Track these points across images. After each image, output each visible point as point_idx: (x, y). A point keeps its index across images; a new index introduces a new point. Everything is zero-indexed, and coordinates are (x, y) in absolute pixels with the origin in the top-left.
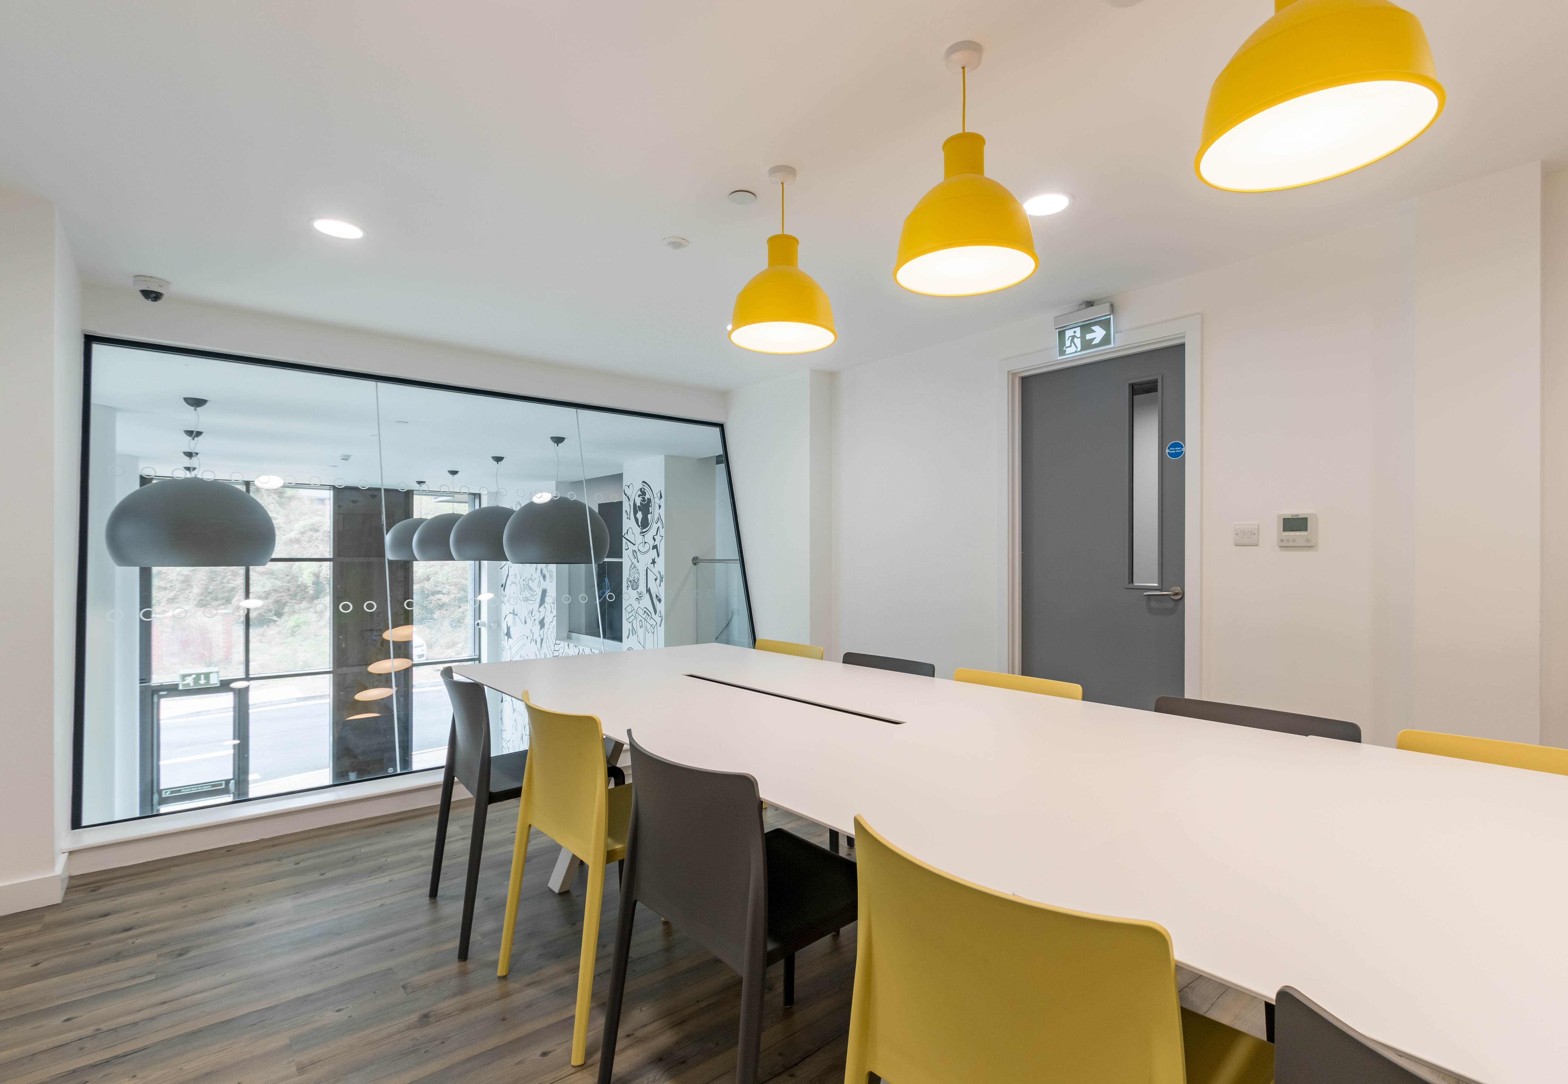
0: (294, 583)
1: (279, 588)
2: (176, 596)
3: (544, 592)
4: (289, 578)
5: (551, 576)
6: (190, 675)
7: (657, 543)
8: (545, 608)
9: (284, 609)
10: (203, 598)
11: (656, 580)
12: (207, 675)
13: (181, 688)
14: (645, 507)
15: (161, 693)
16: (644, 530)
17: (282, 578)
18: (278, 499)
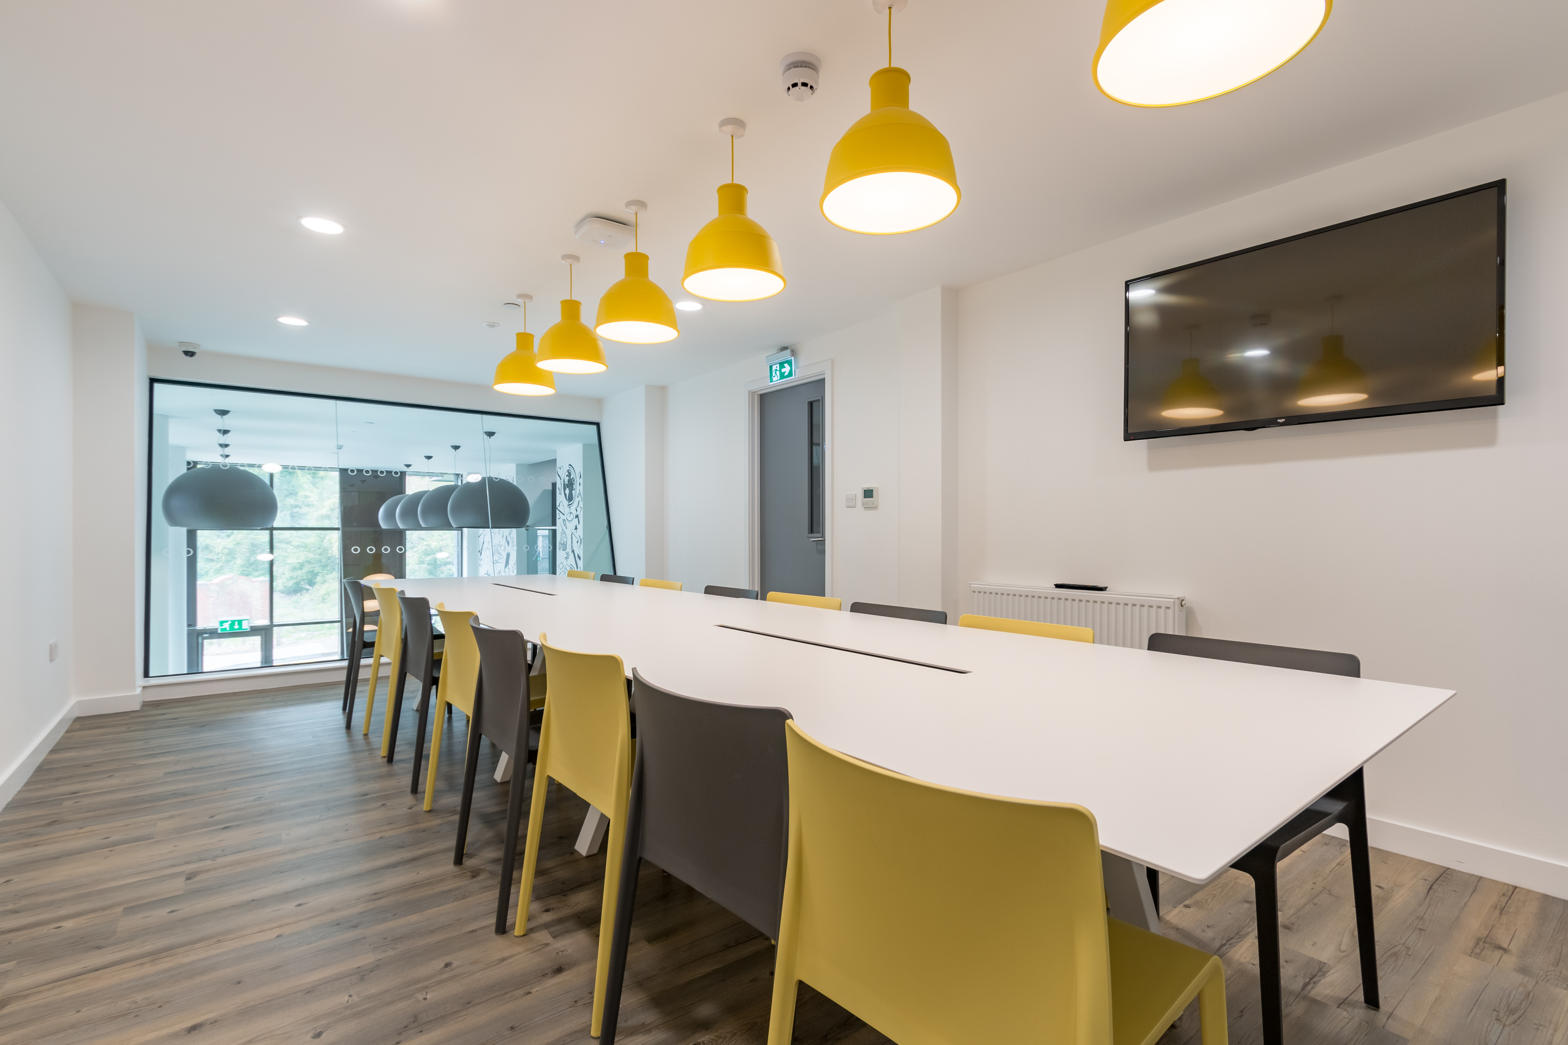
0: (325, 555)
1: (311, 559)
2: (221, 567)
3: (508, 555)
4: (320, 551)
5: (513, 542)
6: (227, 622)
7: (578, 513)
8: (509, 568)
9: (316, 578)
10: (245, 568)
11: (577, 542)
12: (240, 622)
13: (219, 631)
14: (570, 485)
15: (205, 635)
16: (570, 503)
17: (314, 551)
18: (311, 479)
